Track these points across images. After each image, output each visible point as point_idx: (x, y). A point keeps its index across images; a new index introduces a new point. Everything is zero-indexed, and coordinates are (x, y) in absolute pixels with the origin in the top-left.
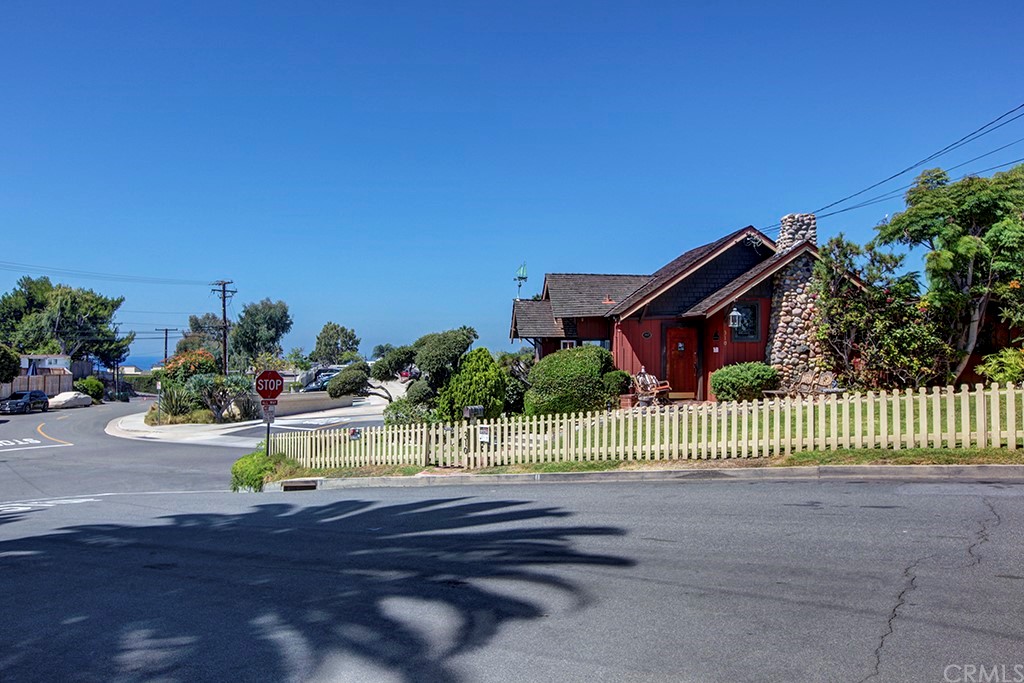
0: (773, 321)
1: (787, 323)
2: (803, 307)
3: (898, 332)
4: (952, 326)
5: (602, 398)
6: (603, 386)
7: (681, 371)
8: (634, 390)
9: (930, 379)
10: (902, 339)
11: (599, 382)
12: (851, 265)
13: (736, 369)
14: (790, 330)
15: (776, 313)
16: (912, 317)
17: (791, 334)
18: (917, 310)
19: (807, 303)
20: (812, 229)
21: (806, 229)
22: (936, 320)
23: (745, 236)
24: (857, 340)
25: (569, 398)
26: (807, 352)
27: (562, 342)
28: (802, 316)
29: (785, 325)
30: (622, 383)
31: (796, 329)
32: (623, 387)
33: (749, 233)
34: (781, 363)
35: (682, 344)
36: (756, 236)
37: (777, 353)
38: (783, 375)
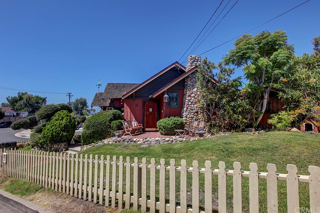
0: (184, 100)
1: (189, 100)
2: (195, 93)
3: (232, 104)
4: (256, 101)
5: (110, 132)
6: (111, 127)
7: (150, 120)
8: (123, 129)
9: (246, 124)
10: (234, 107)
11: (108, 125)
12: (211, 72)
13: (166, 120)
14: (190, 103)
15: (185, 96)
16: (239, 97)
17: (191, 105)
18: (241, 93)
19: (197, 92)
20: (199, 61)
21: (197, 62)
22: (249, 98)
23: (174, 65)
24: (216, 107)
25: (96, 132)
26: (197, 112)
27: (107, 108)
28: (195, 97)
29: (188, 101)
30: (119, 125)
31: (193, 102)
32: (119, 127)
33: (176, 65)
34: (186, 117)
35: (151, 109)
36: (179, 66)
37: (185, 113)
38: (187, 122)
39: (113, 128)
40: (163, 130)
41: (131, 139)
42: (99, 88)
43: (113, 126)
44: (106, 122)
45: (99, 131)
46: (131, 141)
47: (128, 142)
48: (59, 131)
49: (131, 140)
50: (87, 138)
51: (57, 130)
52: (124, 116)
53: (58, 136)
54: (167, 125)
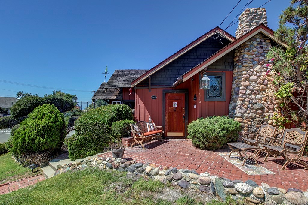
0: (234, 86)
1: (247, 86)
2: (258, 74)
5: (111, 139)
6: (111, 131)
7: (175, 120)
8: (131, 135)
11: (108, 128)
13: (206, 121)
14: (248, 92)
15: (236, 80)
17: (249, 95)
19: (261, 72)
20: (264, 18)
21: (260, 19)
23: (214, 33)
25: (90, 138)
26: (262, 108)
27: (113, 102)
28: (258, 82)
29: (245, 88)
30: (124, 129)
31: (253, 91)
32: (125, 132)
33: (217, 31)
34: (242, 117)
35: (176, 103)
36: (221, 33)
37: (239, 109)
38: (243, 126)
39: (114, 133)
40: (200, 140)
41: (140, 167)
42: (106, 76)
43: (115, 131)
44: (103, 123)
45: (94, 138)
46: (139, 171)
47: (134, 171)
48: (35, 135)
49: (139, 169)
50: (76, 148)
51: (32, 135)
52: (135, 113)
53: (32, 143)
54: (210, 132)
